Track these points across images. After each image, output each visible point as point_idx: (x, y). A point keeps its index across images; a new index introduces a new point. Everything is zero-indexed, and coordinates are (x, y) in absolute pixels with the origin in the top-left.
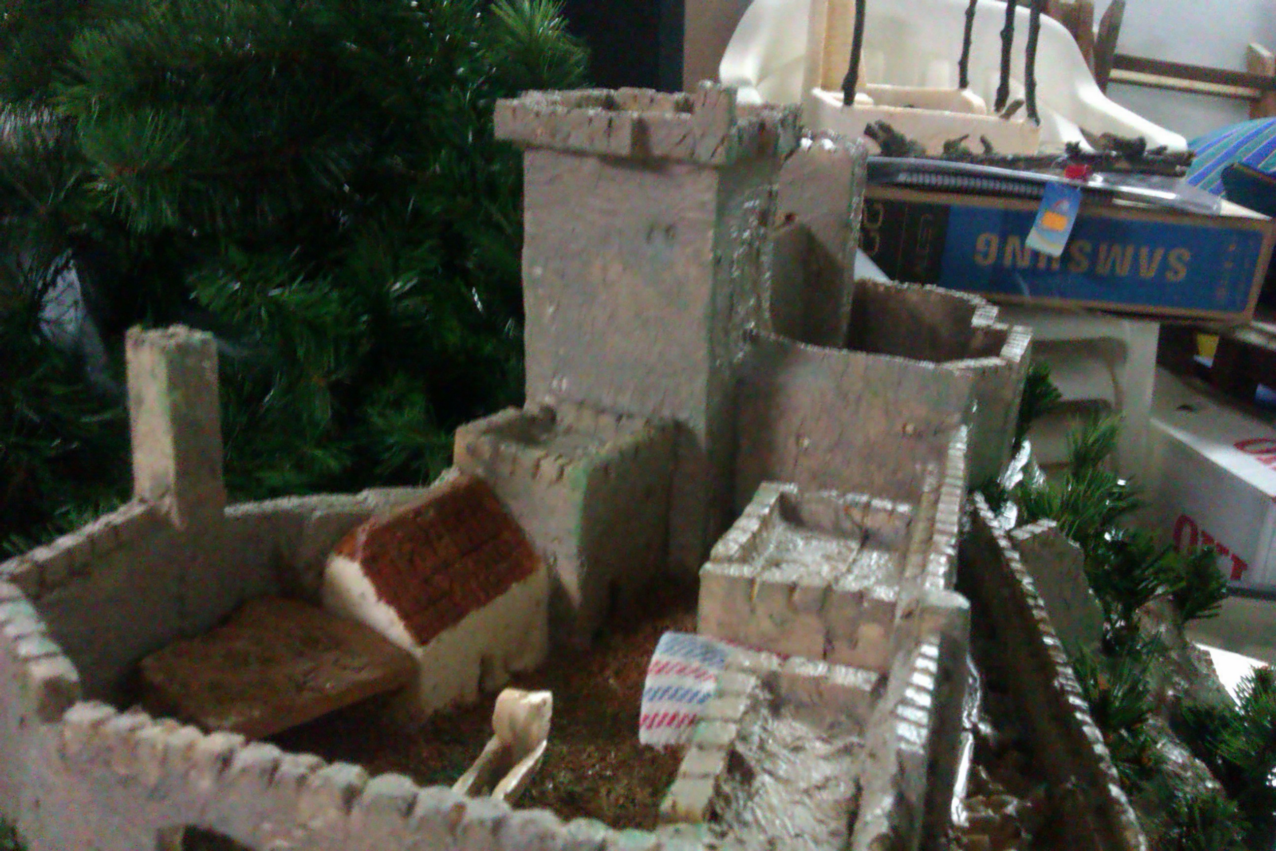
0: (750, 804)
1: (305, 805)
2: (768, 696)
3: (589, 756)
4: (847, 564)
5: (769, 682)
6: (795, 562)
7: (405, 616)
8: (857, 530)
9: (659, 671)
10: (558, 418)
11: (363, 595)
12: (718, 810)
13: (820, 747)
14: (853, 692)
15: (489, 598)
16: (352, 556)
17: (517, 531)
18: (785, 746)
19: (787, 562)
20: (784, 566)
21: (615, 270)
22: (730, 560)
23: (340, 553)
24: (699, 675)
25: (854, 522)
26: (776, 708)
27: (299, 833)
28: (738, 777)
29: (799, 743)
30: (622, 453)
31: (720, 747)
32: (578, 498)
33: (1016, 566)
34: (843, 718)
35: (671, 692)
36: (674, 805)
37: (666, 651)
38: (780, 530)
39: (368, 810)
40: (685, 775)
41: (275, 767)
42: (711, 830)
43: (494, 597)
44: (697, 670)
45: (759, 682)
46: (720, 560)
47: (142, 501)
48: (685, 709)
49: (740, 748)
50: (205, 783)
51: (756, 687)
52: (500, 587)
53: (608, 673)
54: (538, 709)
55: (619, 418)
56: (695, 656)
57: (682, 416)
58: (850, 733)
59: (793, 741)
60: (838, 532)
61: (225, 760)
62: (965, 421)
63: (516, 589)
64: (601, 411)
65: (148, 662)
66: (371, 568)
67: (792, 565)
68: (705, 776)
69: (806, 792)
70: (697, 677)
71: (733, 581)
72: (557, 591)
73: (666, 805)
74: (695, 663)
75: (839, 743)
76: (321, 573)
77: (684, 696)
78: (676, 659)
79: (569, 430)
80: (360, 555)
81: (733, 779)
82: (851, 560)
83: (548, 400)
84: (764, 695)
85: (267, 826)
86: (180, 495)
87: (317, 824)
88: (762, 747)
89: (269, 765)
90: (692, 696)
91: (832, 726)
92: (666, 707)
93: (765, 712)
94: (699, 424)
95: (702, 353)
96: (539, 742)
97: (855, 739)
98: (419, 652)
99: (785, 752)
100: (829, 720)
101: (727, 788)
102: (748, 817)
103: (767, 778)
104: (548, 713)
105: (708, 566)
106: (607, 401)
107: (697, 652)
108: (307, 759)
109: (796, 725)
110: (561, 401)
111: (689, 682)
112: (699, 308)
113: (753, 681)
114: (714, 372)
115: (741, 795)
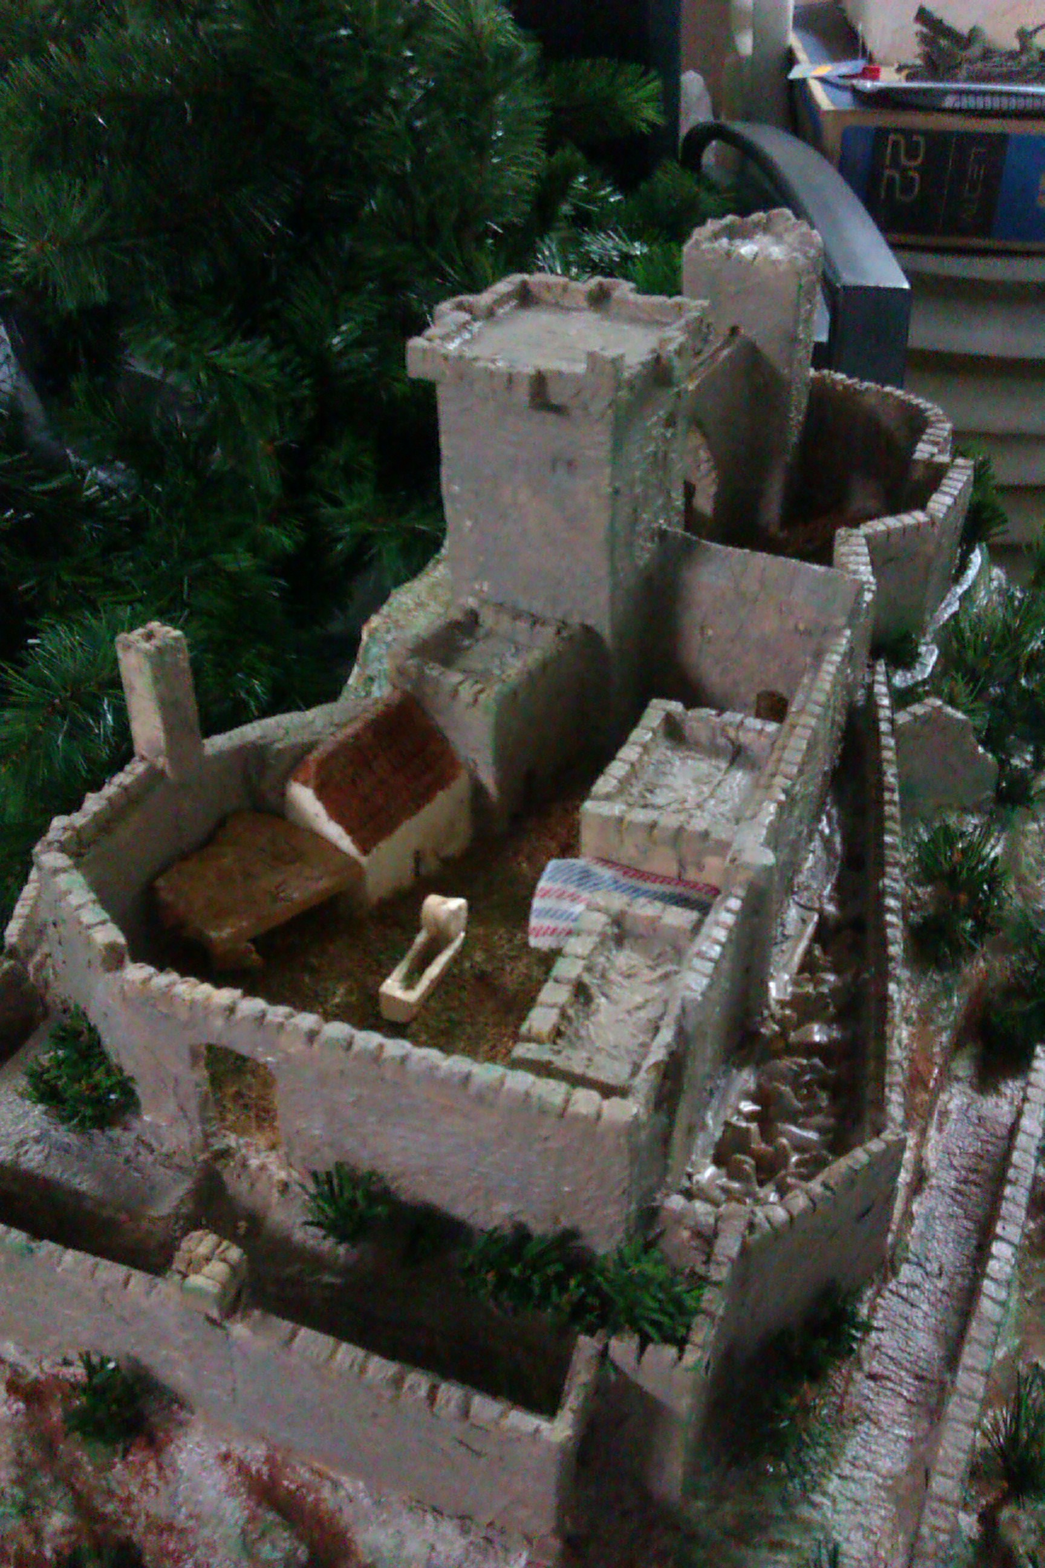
0: (587, 1022)
1: (284, 1039)
2: (616, 931)
3: (501, 938)
4: (712, 786)
5: (618, 920)
6: (667, 786)
7: (350, 831)
8: (730, 746)
9: (543, 896)
10: (481, 620)
11: (317, 815)
12: (563, 1028)
13: (648, 975)
14: (676, 931)
15: (419, 807)
16: (305, 783)
17: (444, 740)
18: (622, 974)
19: (661, 786)
20: (658, 791)
21: (524, 495)
22: (608, 797)
23: (296, 780)
24: (574, 898)
25: (729, 739)
26: (619, 941)
27: (280, 1054)
28: (582, 1000)
29: (632, 971)
30: (530, 673)
31: (569, 981)
32: (490, 719)
33: (888, 754)
34: (668, 948)
35: (552, 913)
36: (529, 1030)
37: (550, 878)
38: (663, 751)
39: (322, 1046)
40: (541, 1004)
41: (263, 1015)
42: (552, 1050)
43: (423, 806)
44: (572, 895)
45: (609, 920)
46: (597, 798)
47: (143, 758)
48: (562, 925)
49: (587, 979)
50: (219, 1023)
51: (608, 924)
52: (425, 797)
53: (520, 859)
54: (455, 913)
55: (535, 623)
56: (572, 882)
57: (590, 622)
58: (671, 961)
59: (629, 969)
60: (713, 751)
61: (231, 1009)
62: (850, 626)
63: (441, 796)
64: (517, 615)
65: (160, 883)
66: (322, 793)
67: (665, 790)
68: (552, 1006)
69: (629, 1012)
70: (573, 900)
71: (606, 820)
72: (478, 789)
73: (524, 1028)
74: (571, 889)
75: (660, 971)
76: (283, 794)
77: (562, 915)
78: (558, 886)
79: (489, 634)
80: (312, 781)
81: (577, 1001)
82: (715, 782)
83: (471, 602)
84: (612, 930)
85: (260, 1049)
86: (170, 757)
87: (292, 1050)
88: (603, 976)
89: (259, 1015)
90: (569, 917)
91: (660, 955)
92: (547, 923)
93: (611, 944)
94: (605, 630)
95: (603, 570)
96: (458, 935)
97: (675, 968)
98: (364, 860)
99: (620, 978)
100: (657, 951)
101: (571, 1012)
102: (583, 1032)
103: (603, 1000)
104: (464, 914)
105: (588, 805)
106: (523, 605)
107: (575, 878)
108: (283, 1010)
109: (634, 955)
110: (484, 602)
111: (565, 905)
112: (600, 531)
113: (603, 919)
114: (615, 586)
115: (581, 1014)
